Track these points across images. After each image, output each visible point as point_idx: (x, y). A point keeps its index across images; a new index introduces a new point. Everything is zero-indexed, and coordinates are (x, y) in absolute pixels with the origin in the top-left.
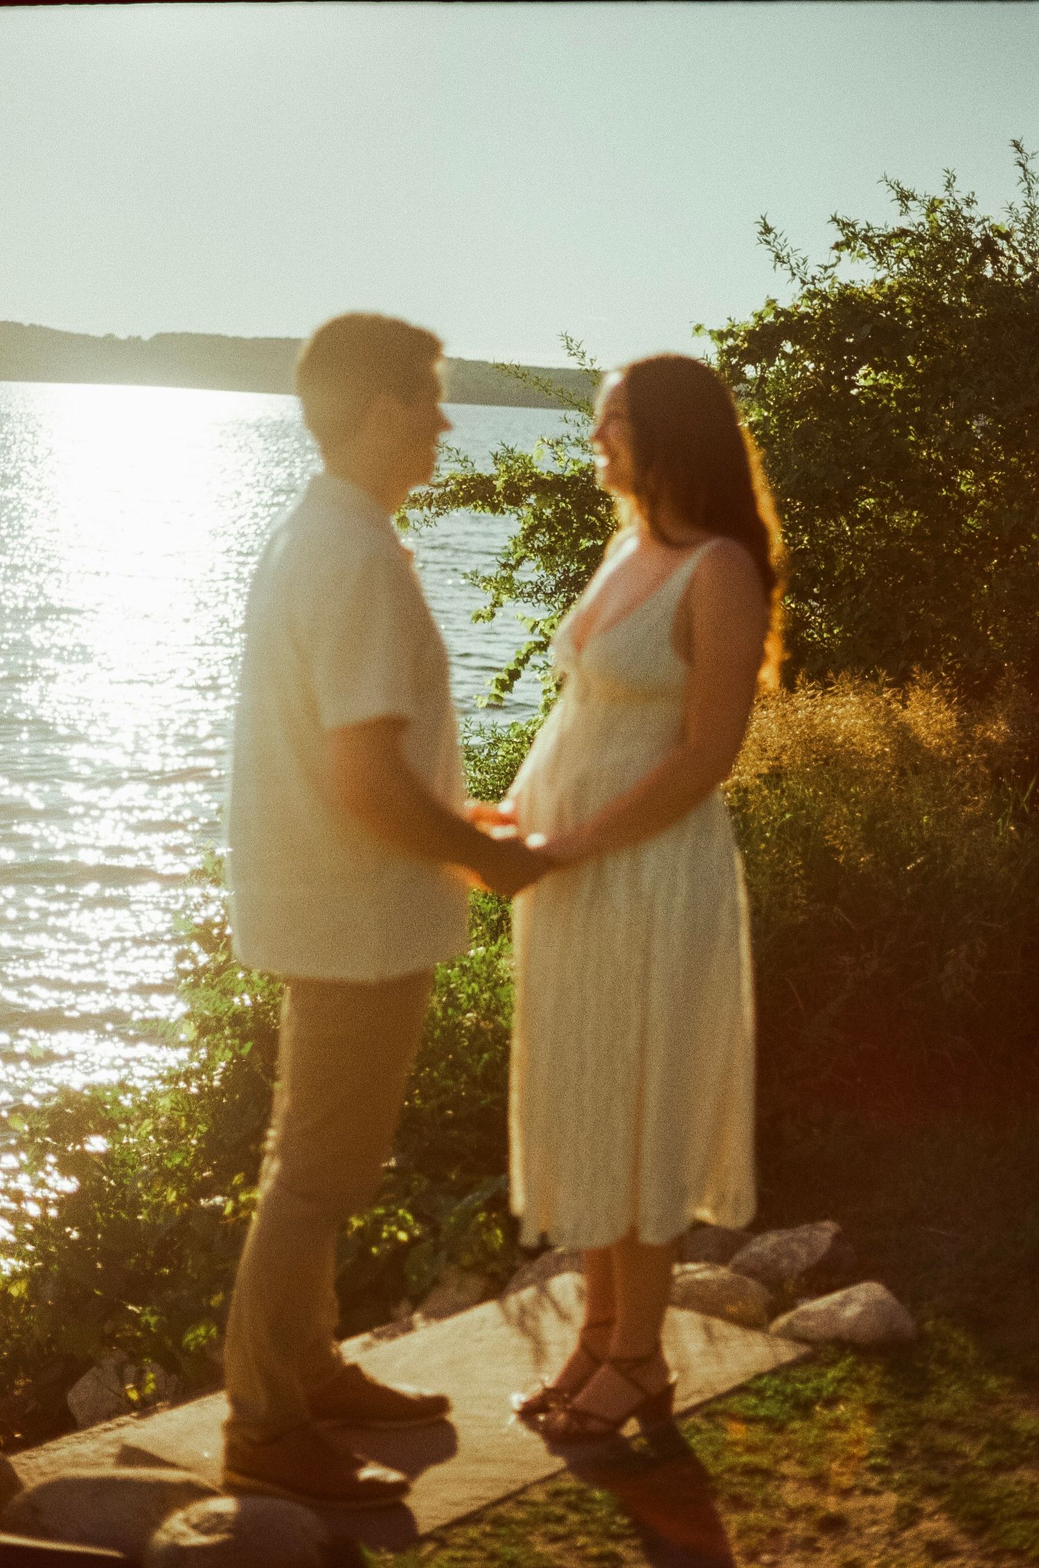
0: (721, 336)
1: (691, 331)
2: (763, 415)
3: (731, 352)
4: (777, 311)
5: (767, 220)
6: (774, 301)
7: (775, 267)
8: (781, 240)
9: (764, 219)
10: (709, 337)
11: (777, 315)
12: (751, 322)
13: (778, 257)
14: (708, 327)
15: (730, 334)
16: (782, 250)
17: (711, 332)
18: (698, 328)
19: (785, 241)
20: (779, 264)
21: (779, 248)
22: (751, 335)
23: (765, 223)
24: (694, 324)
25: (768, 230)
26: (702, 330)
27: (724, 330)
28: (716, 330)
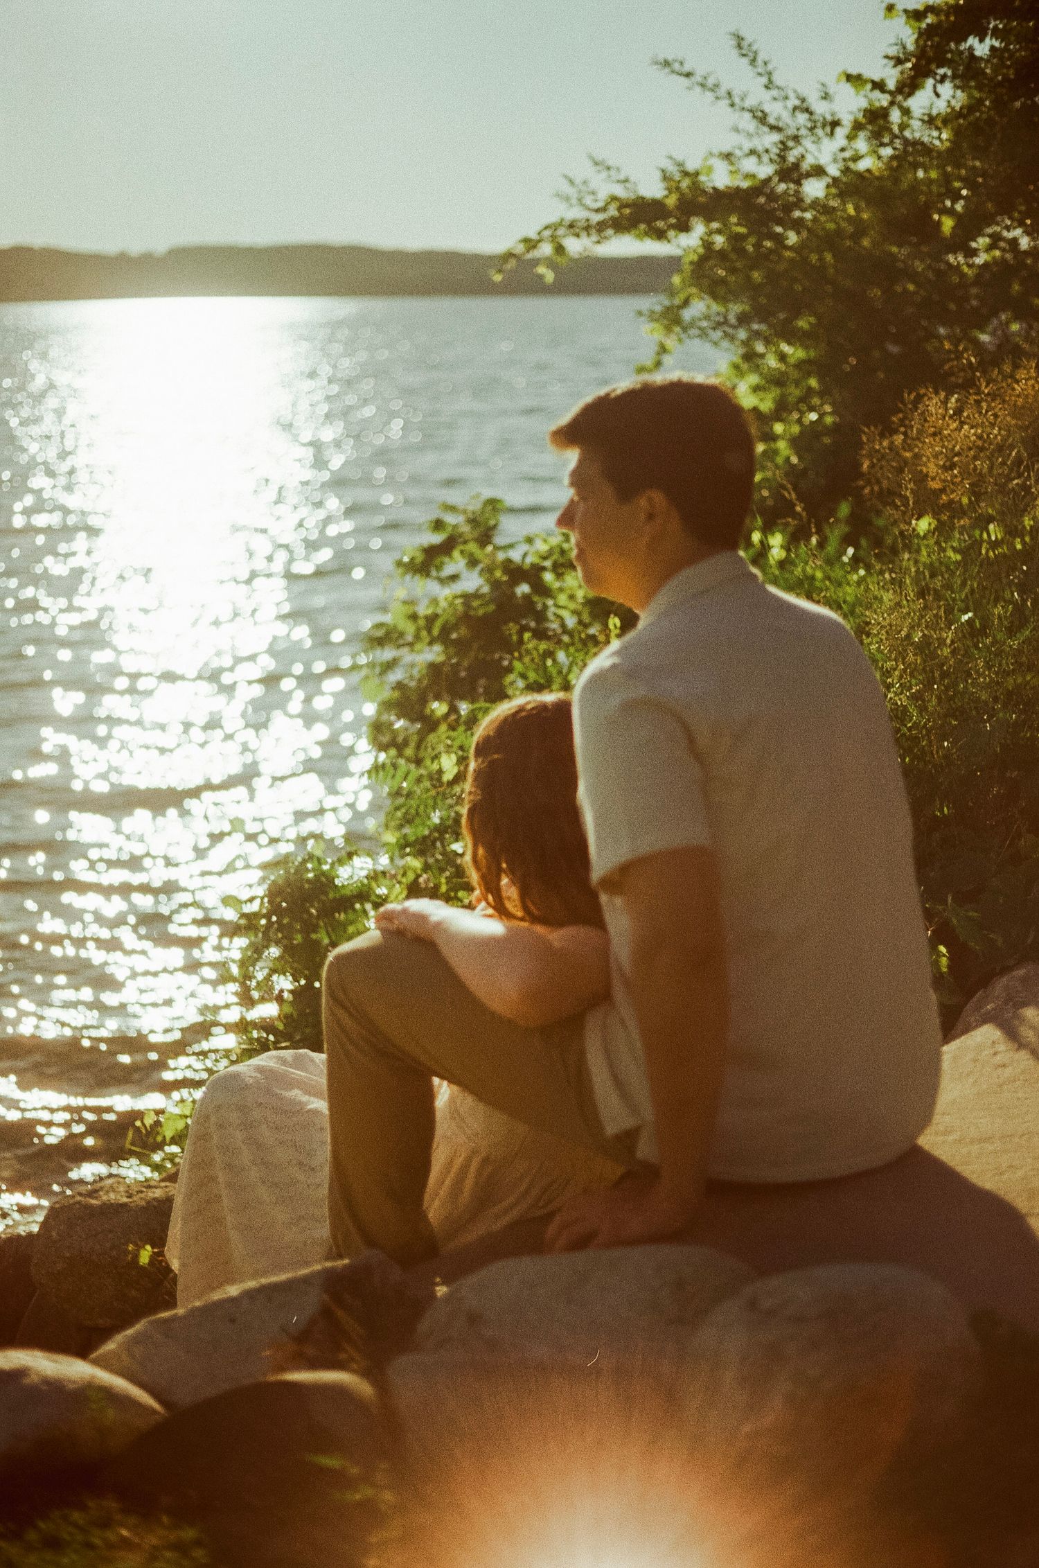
0: (917, 15)
1: (882, 13)
3: (930, 31)
10: (904, 18)
14: (900, 6)
15: (930, 9)
17: (906, 11)
18: (890, 8)
26: (894, 12)
27: (921, 7)
28: (910, 7)
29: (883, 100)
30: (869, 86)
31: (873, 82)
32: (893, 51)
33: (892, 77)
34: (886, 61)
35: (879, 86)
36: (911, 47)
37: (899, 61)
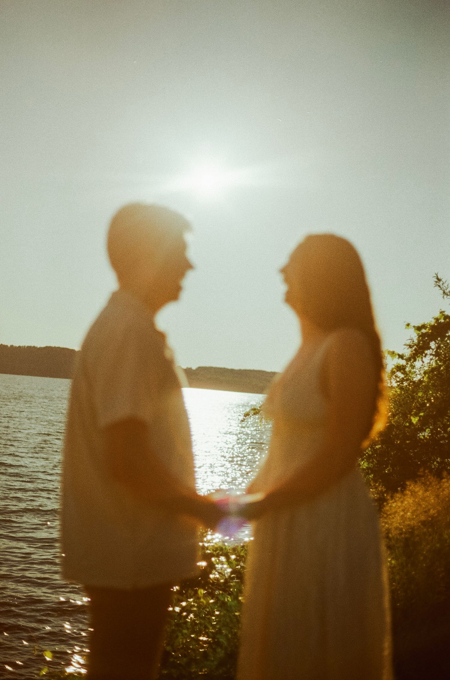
0: (419, 328)
1: (404, 326)
2: (438, 364)
3: (423, 335)
4: (445, 316)
5: (438, 275)
6: (444, 312)
7: (443, 297)
8: (446, 285)
9: (437, 275)
10: (414, 329)
11: (445, 319)
12: (433, 322)
13: (444, 293)
14: (412, 324)
15: (424, 326)
16: (446, 289)
17: (414, 327)
18: (408, 325)
19: (448, 285)
20: (445, 296)
21: (445, 288)
22: (432, 327)
23: (437, 277)
24: (406, 323)
25: (439, 280)
26: (410, 326)
27: (420, 325)
28: (416, 325)
29: (403, 362)
30: (397, 357)
31: (399, 355)
32: (408, 342)
33: (408, 352)
34: (406, 347)
35: (401, 357)
36: (416, 341)
37: (410, 347)
